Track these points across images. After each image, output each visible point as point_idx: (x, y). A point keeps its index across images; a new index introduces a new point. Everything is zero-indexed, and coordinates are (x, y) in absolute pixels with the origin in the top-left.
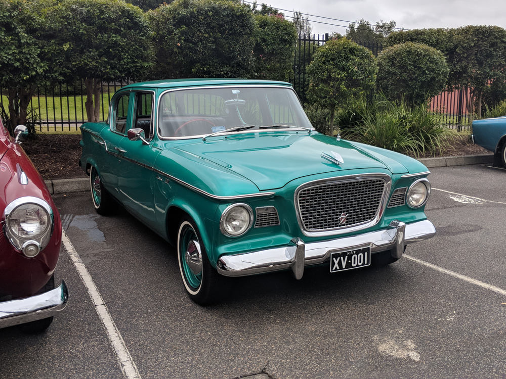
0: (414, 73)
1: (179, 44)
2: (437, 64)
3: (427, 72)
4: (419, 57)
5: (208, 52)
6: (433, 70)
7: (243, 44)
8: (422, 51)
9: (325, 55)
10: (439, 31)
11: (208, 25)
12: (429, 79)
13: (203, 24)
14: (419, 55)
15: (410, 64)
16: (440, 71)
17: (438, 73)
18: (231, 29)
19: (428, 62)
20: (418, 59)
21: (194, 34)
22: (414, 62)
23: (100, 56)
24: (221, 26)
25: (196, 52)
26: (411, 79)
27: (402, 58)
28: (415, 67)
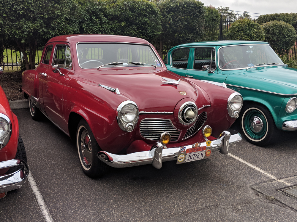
0: (280, 37)
1: (169, 22)
2: (292, 32)
3: (287, 36)
4: (282, 28)
5: (183, 26)
6: (290, 36)
7: (200, 22)
8: (284, 26)
9: (238, 27)
10: (287, 14)
11: (184, 12)
12: (287, 40)
13: (182, 11)
14: (283, 27)
15: (278, 33)
16: (293, 36)
17: (292, 37)
18: (194, 14)
19: (287, 31)
20: (282, 30)
21: (177, 17)
22: (280, 31)
23: (138, 28)
24: (190, 12)
25: (177, 26)
26: (278, 41)
27: (273, 29)
28: (280, 34)
